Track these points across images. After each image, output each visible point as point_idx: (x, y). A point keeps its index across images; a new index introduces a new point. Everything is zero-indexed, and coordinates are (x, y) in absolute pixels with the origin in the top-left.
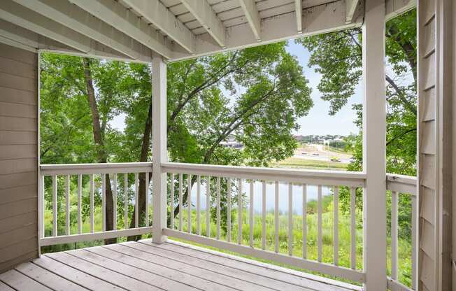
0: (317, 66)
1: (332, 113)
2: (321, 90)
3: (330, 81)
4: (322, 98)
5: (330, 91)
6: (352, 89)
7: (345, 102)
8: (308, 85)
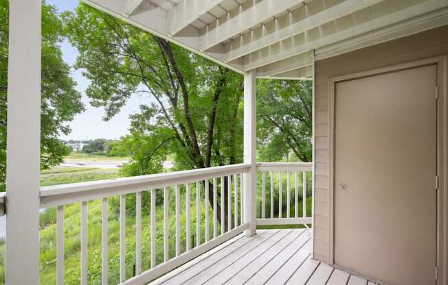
0: (85, 70)
1: (106, 119)
2: (89, 95)
3: (100, 88)
4: (91, 103)
5: (99, 98)
6: (124, 101)
7: (118, 110)
8: (75, 88)
